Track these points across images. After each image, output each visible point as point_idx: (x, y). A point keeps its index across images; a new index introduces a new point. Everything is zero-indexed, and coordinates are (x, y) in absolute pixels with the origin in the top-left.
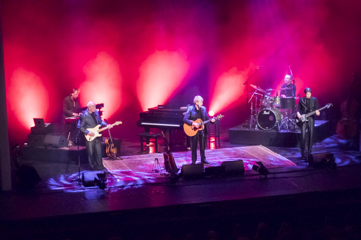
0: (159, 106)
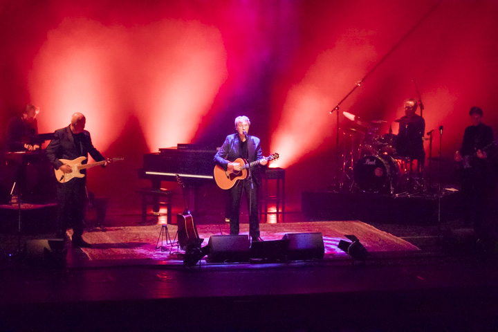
0: (179, 145)
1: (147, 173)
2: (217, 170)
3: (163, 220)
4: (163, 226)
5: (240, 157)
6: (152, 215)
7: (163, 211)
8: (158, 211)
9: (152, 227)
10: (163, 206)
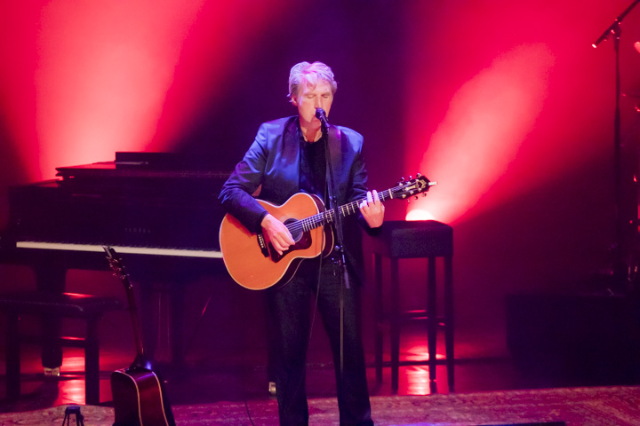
0: (118, 155)
1: (20, 245)
2: (228, 231)
3: (75, 393)
4: (68, 412)
5: (303, 187)
6: (41, 375)
7: (75, 363)
8: (60, 364)
9: (36, 414)
10: (74, 348)
